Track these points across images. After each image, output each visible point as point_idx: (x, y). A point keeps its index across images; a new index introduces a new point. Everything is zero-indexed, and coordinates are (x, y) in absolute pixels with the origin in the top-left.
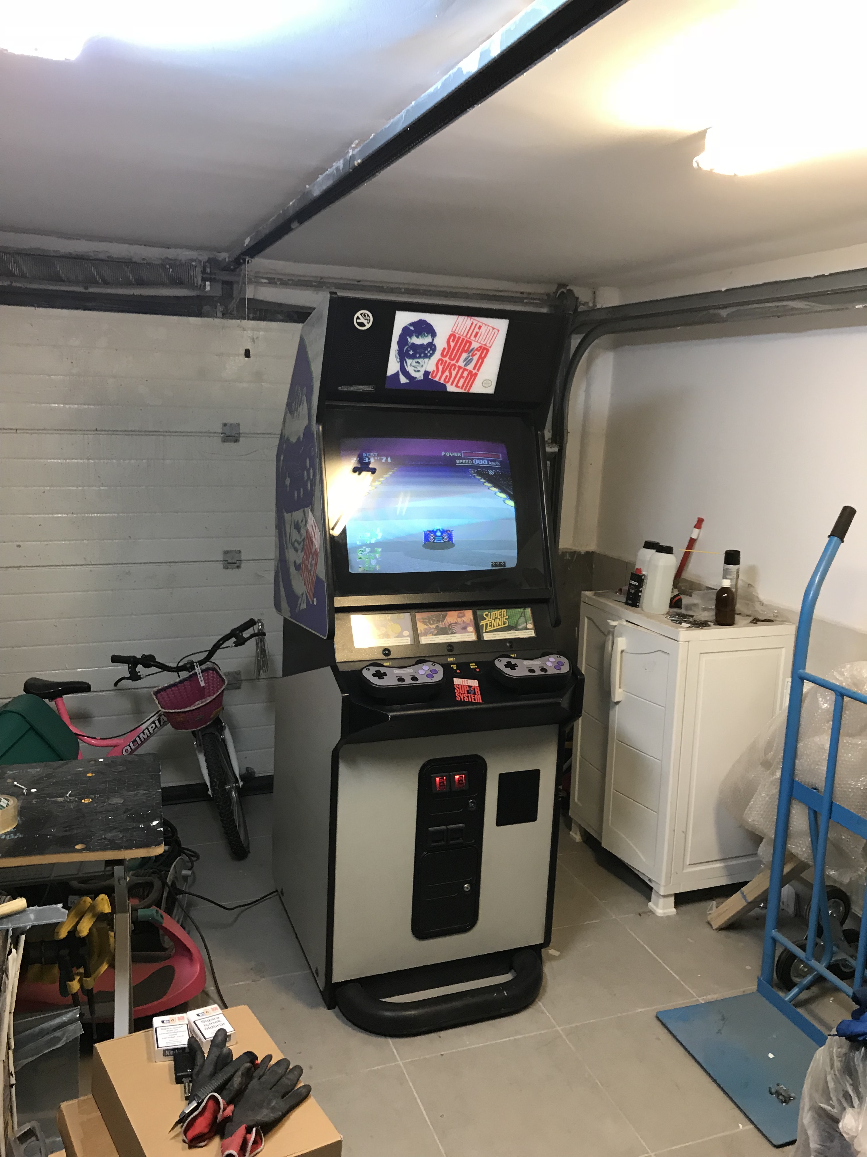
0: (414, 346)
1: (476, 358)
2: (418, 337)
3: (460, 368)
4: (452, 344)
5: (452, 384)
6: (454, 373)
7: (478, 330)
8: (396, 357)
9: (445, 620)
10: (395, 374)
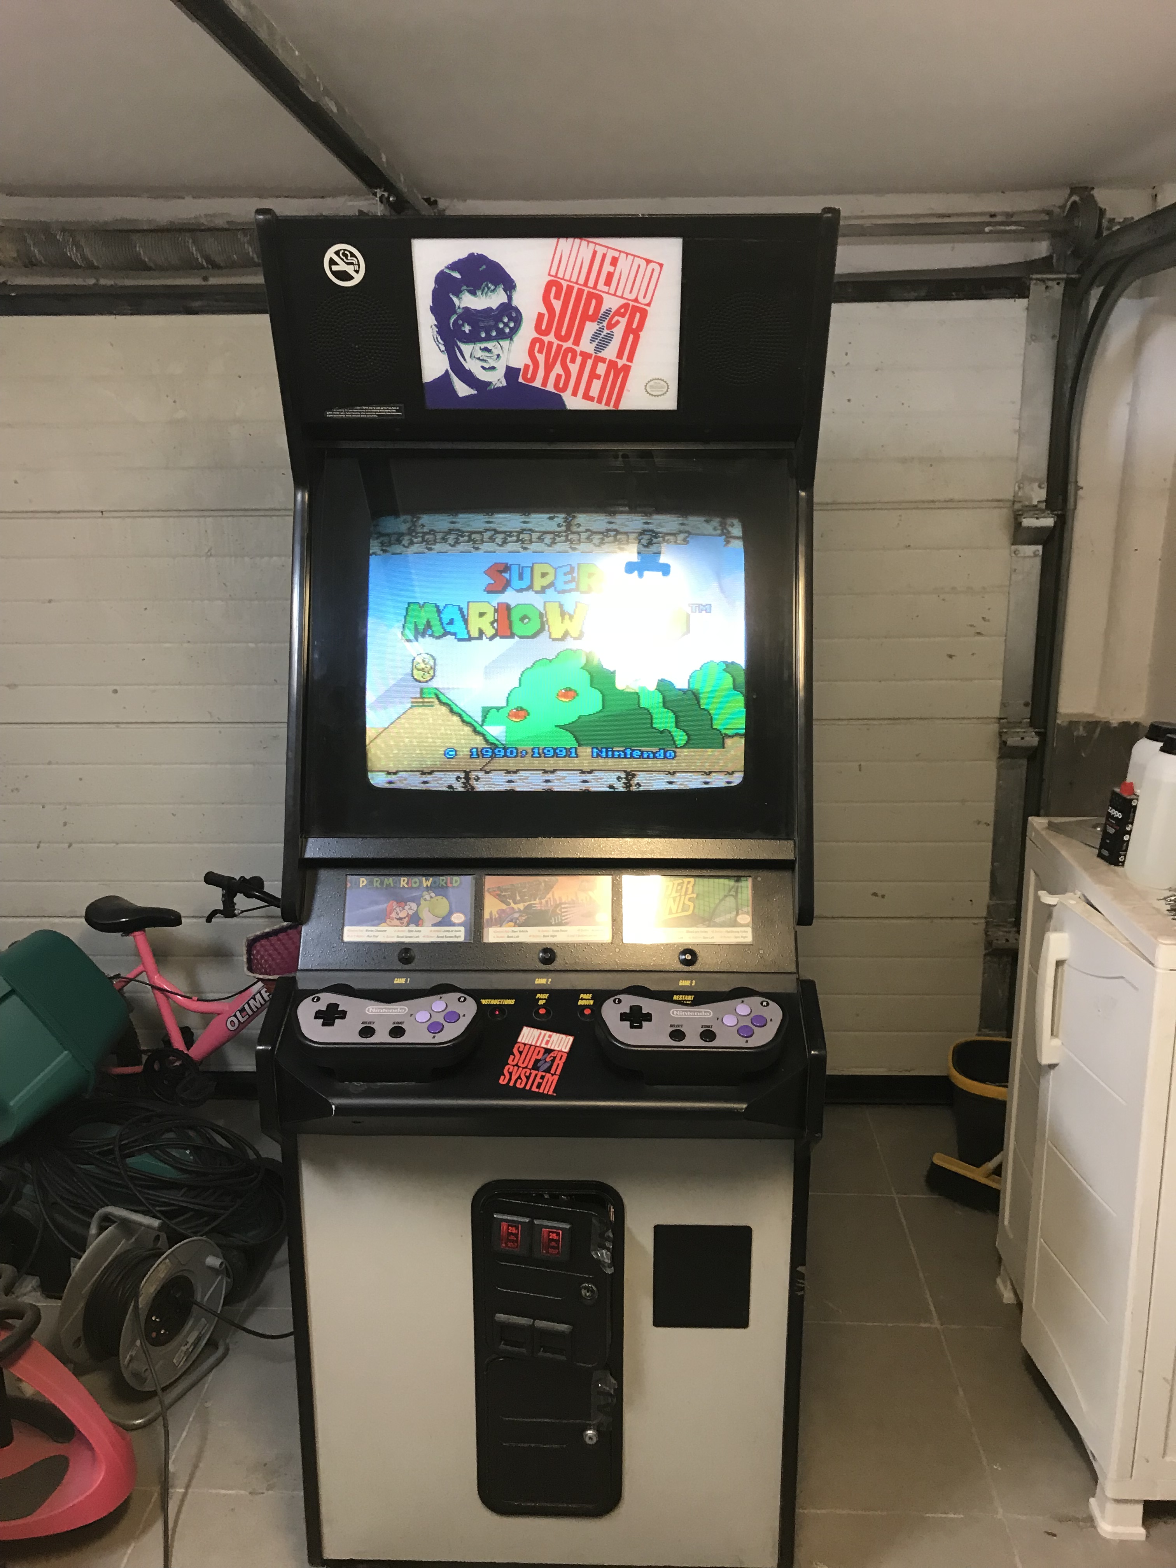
0: (469, 315)
1: (618, 332)
2: (473, 293)
3: (585, 356)
4: (557, 305)
5: (575, 394)
6: (574, 368)
7: (611, 269)
8: (436, 341)
9: (550, 895)
10: (442, 376)
